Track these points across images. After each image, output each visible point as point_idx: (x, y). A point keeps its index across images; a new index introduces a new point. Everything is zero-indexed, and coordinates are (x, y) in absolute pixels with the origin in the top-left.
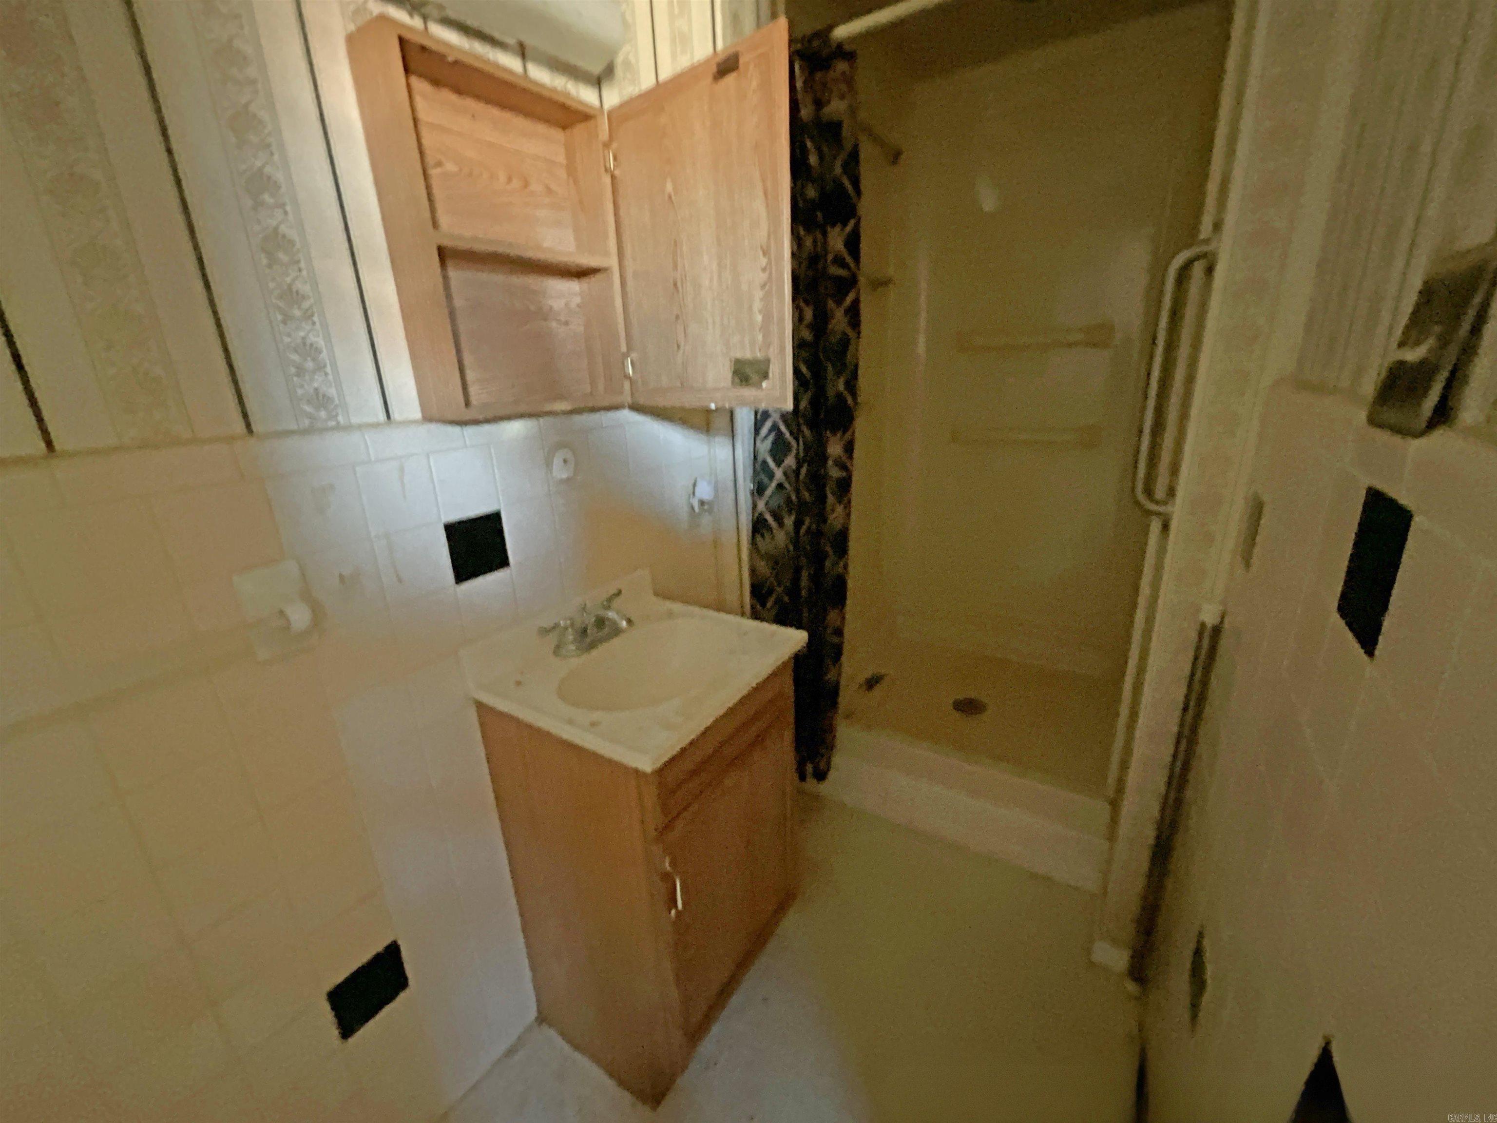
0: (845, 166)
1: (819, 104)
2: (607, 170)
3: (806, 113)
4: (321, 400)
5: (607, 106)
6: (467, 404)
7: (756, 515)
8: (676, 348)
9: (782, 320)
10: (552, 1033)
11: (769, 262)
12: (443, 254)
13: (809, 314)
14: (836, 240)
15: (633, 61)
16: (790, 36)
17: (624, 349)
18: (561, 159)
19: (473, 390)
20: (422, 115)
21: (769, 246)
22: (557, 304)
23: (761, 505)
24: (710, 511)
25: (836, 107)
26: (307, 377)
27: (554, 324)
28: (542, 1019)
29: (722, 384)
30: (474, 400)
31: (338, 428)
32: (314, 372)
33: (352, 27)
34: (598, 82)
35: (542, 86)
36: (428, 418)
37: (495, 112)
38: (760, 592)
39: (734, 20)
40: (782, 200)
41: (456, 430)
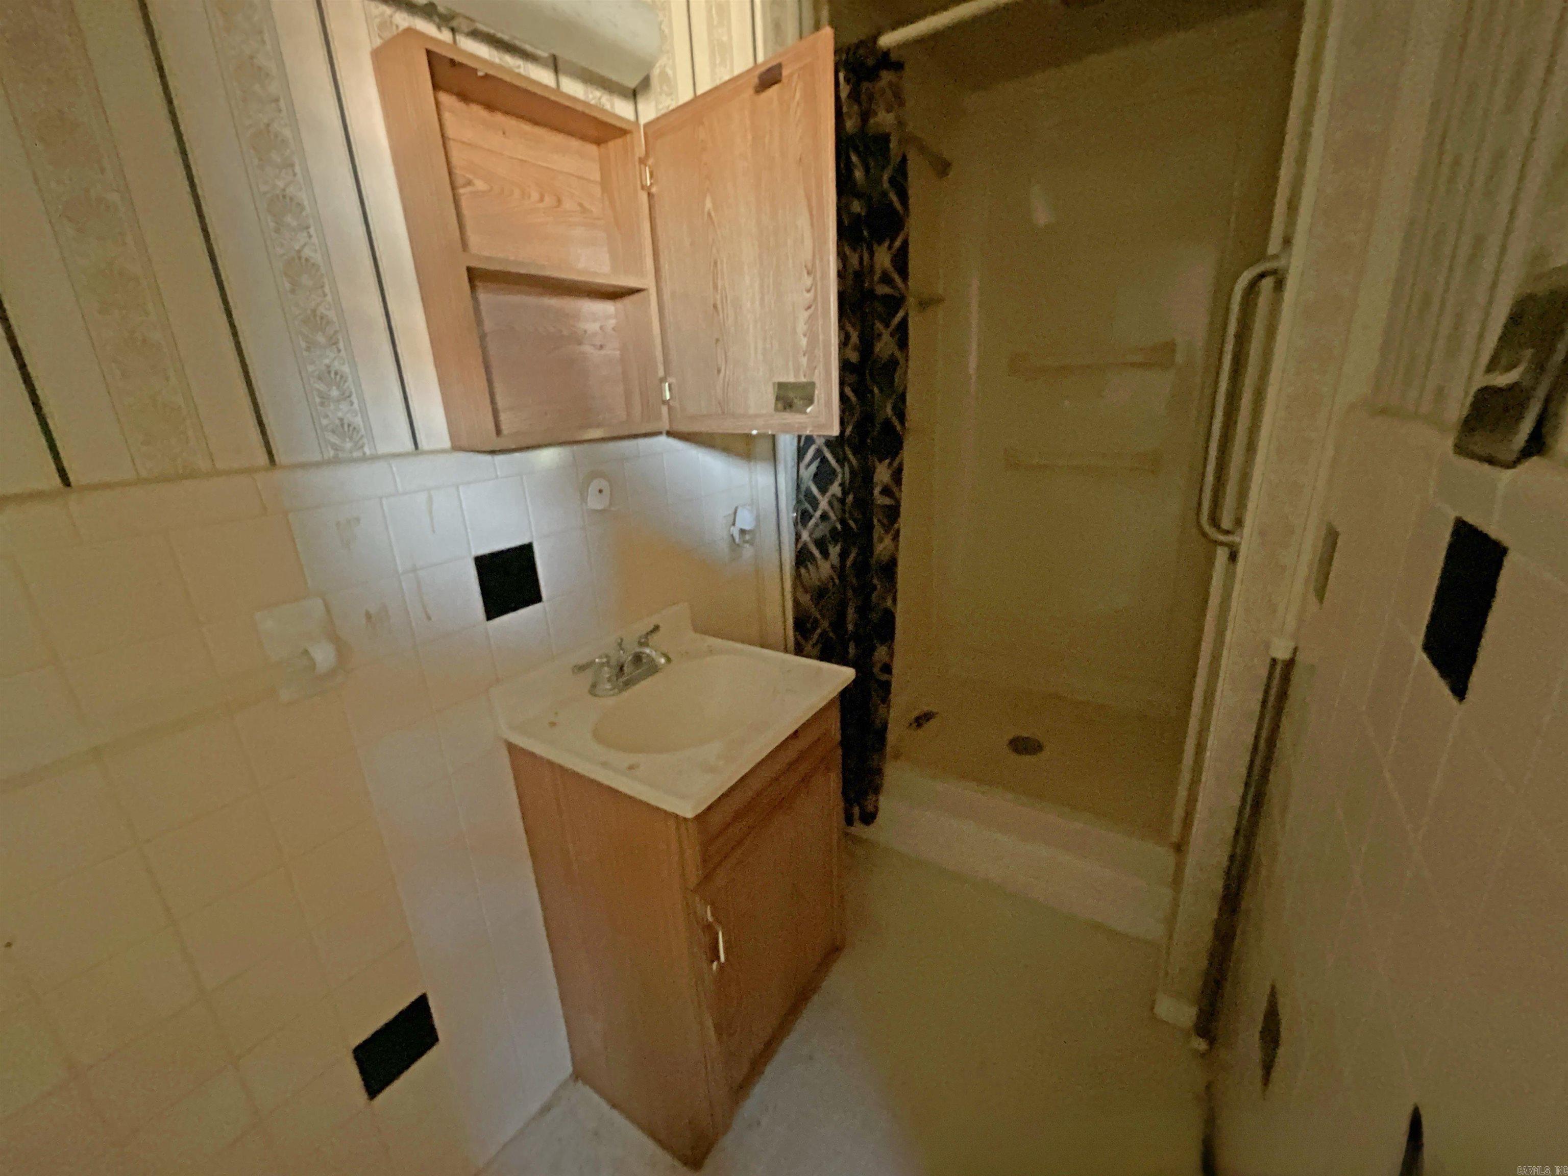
0: (892, 181)
1: (865, 116)
2: (643, 187)
3: (850, 125)
4: (346, 429)
5: (643, 121)
6: (498, 432)
7: (799, 546)
8: (716, 372)
9: (827, 345)
10: (587, 1091)
11: (815, 283)
12: (474, 276)
13: (855, 338)
14: (883, 258)
15: (670, 72)
16: (836, 43)
17: (661, 373)
18: (597, 176)
19: (503, 417)
20: (450, 132)
21: (814, 265)
22: (592, 327)
23: (805, 536)
24: (751, 543)
25: (884, 119)
26: (332, 407)
27: (587, 348)
28: (577, 1075)
29: (764, 412)
30: (505, 428)
31: (364, 459)
32: (338, 401)
33: (378, 42)
34: (633, 95)
35: (575, 99)
36: (456, 447)
37: (527, 127)
38: (803, 625)
39: (777, 27)
40: (828, 216)
41: (488, 458)
